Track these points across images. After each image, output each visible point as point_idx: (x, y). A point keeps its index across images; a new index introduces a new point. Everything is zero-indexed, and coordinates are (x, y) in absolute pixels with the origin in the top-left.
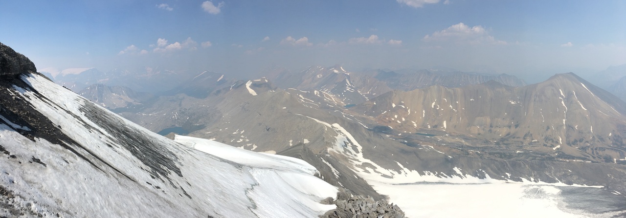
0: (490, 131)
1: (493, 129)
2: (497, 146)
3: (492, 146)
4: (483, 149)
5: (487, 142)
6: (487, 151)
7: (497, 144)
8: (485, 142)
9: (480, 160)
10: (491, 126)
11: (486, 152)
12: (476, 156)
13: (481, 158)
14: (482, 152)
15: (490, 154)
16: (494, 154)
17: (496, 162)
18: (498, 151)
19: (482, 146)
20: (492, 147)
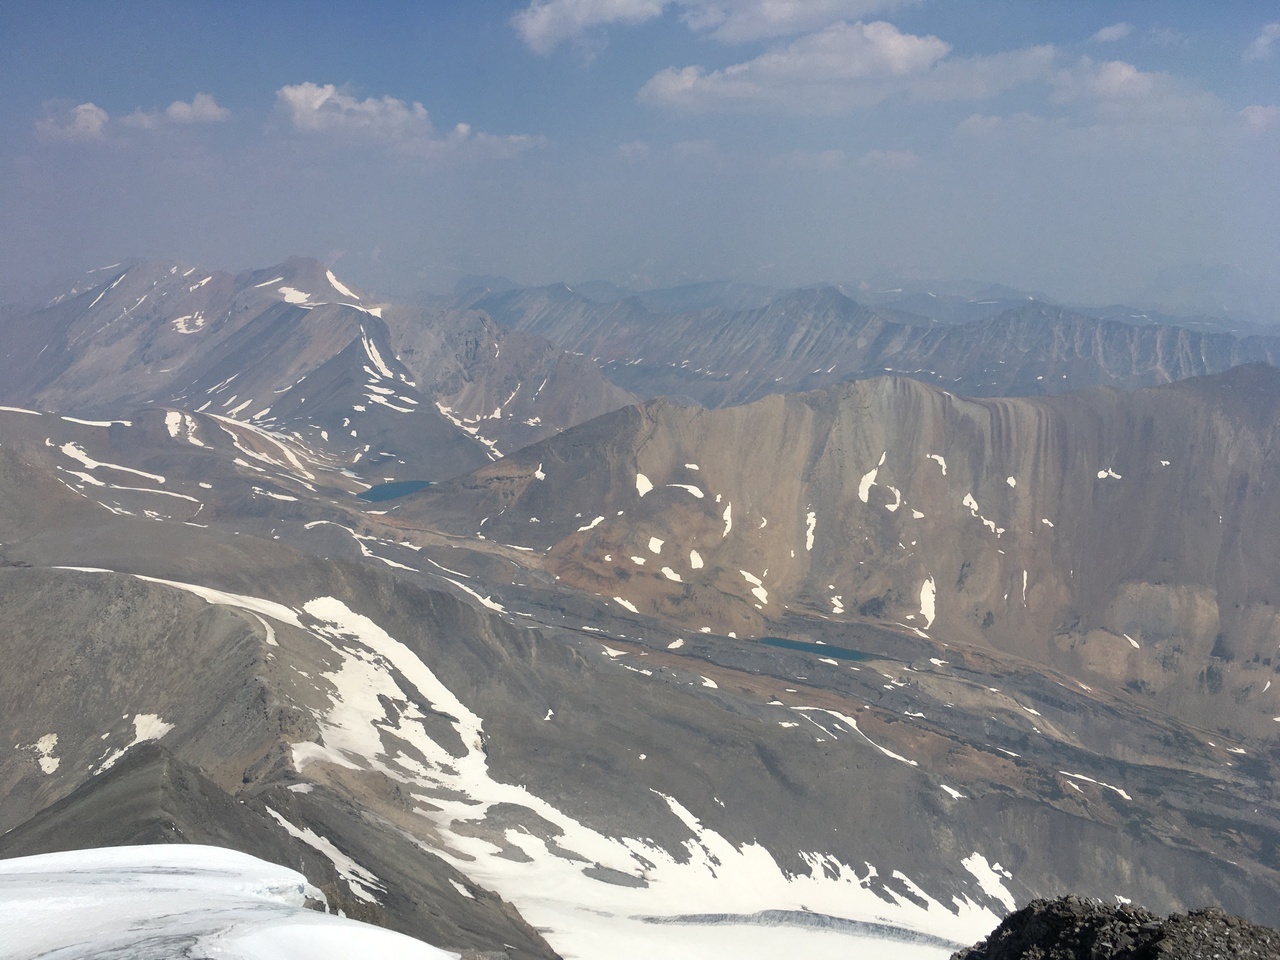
0: (1212, 678)
1: (1232, 672)
2: (1250, 783)
3: (1214, 774)
4: (1153, 782)
5: (1180, 741)
6: (1173, 799)
7: (1245, 766)
8: (1167, 743)
9: (1126, 840)
10: (1221, 650)
11: (1167, 806)
12: (1108, 813)
13: (1134, 829)
14: (1142, 798)
15: (1195, 819)
16: (1219, 825)
17: (1227, 881)
18: (1254, 815)
19: (1146, 761)
20: (1211, 782)
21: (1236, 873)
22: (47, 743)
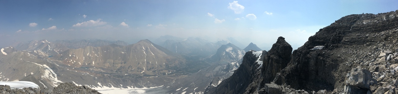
0: (113, 66)
1: (115, 65)
4: (111, 74)
5: (112, 71)
7: (116, 71)
10: (114, 64)
13: (110, 78)
15: (113, 76)
16: (115, 76)
17: (116, 80)
18: (117, 75)
19: (110, 72)
20: (114, 73)
21: (116, 79)
22: (25, 74)
